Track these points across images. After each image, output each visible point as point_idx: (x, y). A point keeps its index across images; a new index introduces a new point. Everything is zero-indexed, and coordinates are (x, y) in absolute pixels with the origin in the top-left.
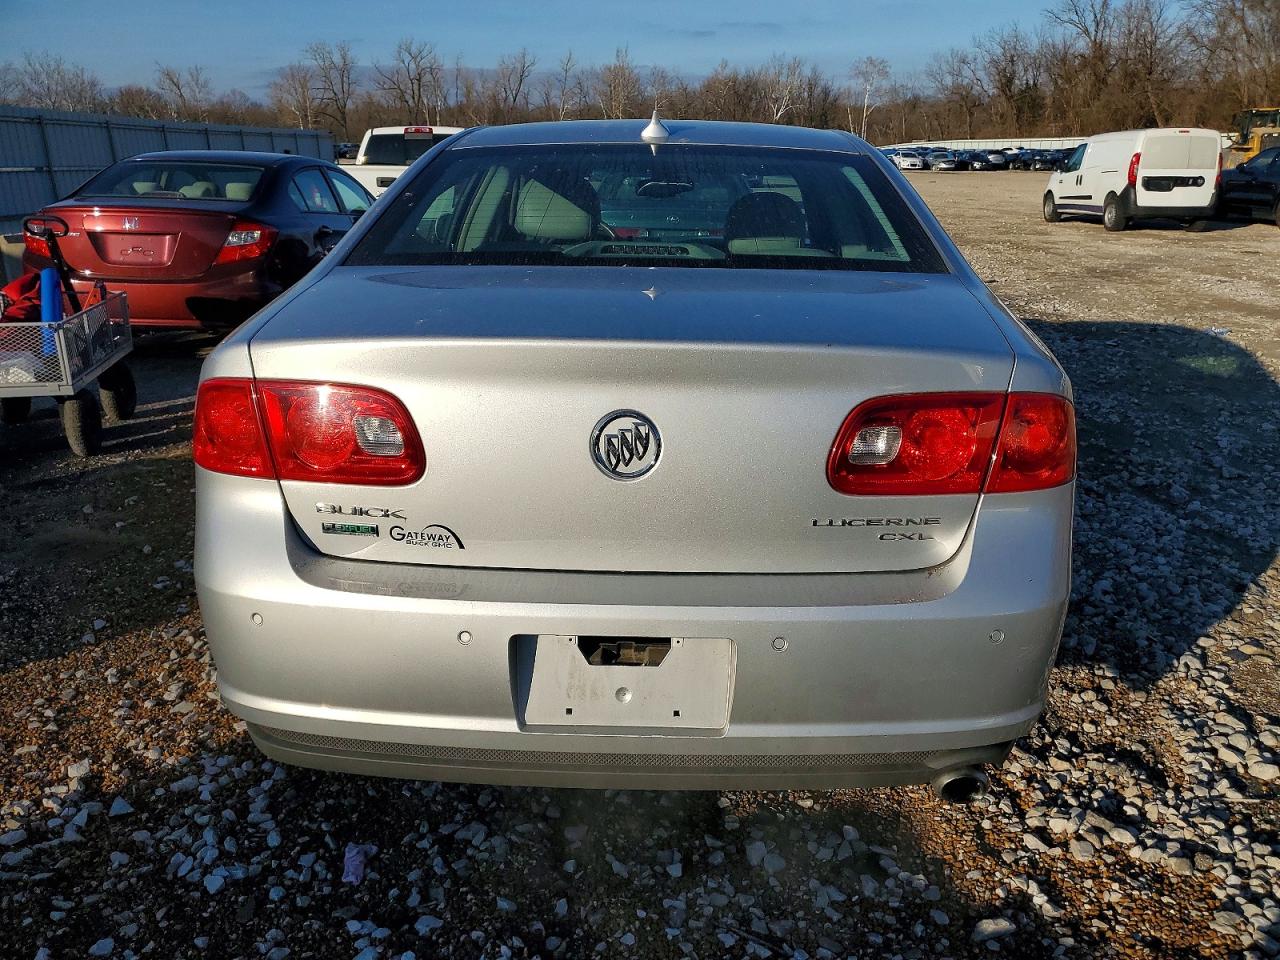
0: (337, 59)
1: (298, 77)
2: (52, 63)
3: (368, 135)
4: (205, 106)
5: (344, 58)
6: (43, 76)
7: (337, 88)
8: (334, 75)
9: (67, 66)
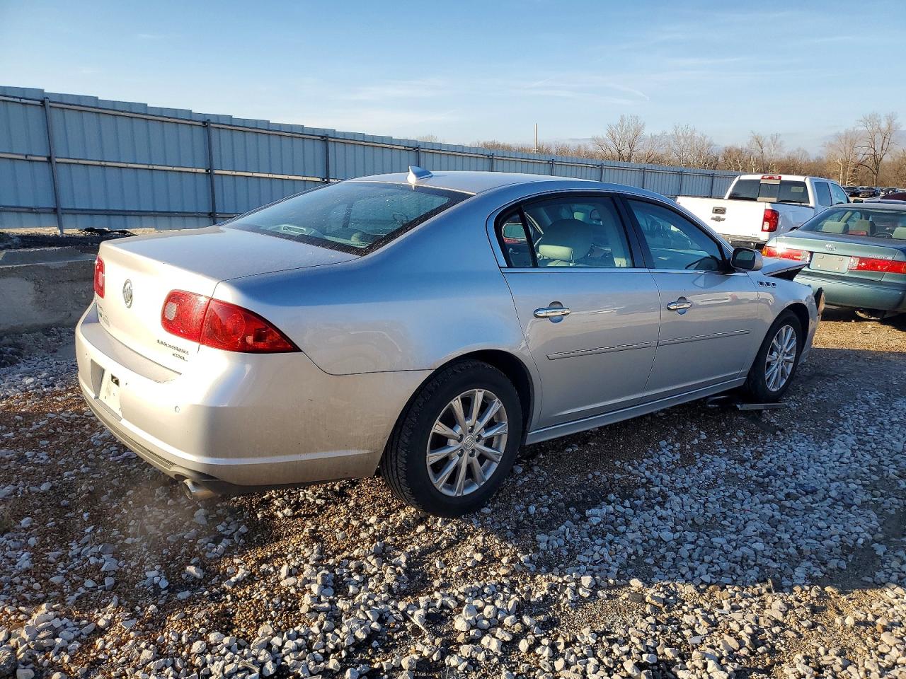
0: (884, 125)
1: (850, 140)
2: (689, 132)
3: (737, 179)
4: (776, 159)
5: (889, 125)
6: (682, 140)
7: (878, 148)
8: (879, 138)
9: (697, 134)
